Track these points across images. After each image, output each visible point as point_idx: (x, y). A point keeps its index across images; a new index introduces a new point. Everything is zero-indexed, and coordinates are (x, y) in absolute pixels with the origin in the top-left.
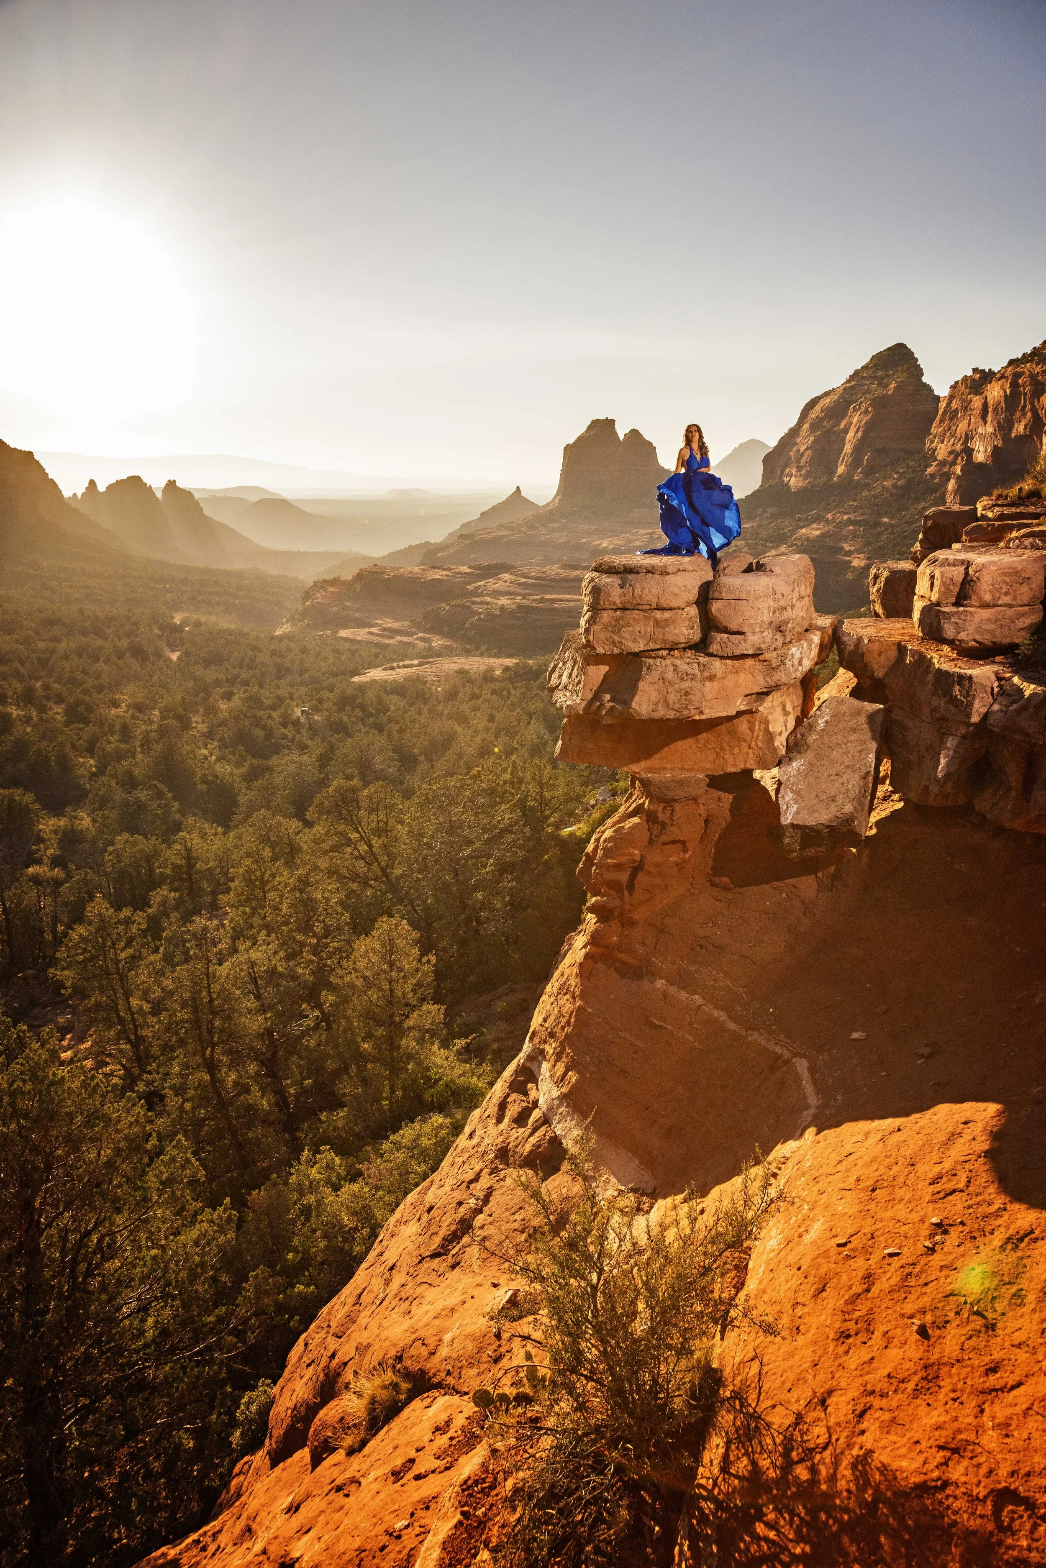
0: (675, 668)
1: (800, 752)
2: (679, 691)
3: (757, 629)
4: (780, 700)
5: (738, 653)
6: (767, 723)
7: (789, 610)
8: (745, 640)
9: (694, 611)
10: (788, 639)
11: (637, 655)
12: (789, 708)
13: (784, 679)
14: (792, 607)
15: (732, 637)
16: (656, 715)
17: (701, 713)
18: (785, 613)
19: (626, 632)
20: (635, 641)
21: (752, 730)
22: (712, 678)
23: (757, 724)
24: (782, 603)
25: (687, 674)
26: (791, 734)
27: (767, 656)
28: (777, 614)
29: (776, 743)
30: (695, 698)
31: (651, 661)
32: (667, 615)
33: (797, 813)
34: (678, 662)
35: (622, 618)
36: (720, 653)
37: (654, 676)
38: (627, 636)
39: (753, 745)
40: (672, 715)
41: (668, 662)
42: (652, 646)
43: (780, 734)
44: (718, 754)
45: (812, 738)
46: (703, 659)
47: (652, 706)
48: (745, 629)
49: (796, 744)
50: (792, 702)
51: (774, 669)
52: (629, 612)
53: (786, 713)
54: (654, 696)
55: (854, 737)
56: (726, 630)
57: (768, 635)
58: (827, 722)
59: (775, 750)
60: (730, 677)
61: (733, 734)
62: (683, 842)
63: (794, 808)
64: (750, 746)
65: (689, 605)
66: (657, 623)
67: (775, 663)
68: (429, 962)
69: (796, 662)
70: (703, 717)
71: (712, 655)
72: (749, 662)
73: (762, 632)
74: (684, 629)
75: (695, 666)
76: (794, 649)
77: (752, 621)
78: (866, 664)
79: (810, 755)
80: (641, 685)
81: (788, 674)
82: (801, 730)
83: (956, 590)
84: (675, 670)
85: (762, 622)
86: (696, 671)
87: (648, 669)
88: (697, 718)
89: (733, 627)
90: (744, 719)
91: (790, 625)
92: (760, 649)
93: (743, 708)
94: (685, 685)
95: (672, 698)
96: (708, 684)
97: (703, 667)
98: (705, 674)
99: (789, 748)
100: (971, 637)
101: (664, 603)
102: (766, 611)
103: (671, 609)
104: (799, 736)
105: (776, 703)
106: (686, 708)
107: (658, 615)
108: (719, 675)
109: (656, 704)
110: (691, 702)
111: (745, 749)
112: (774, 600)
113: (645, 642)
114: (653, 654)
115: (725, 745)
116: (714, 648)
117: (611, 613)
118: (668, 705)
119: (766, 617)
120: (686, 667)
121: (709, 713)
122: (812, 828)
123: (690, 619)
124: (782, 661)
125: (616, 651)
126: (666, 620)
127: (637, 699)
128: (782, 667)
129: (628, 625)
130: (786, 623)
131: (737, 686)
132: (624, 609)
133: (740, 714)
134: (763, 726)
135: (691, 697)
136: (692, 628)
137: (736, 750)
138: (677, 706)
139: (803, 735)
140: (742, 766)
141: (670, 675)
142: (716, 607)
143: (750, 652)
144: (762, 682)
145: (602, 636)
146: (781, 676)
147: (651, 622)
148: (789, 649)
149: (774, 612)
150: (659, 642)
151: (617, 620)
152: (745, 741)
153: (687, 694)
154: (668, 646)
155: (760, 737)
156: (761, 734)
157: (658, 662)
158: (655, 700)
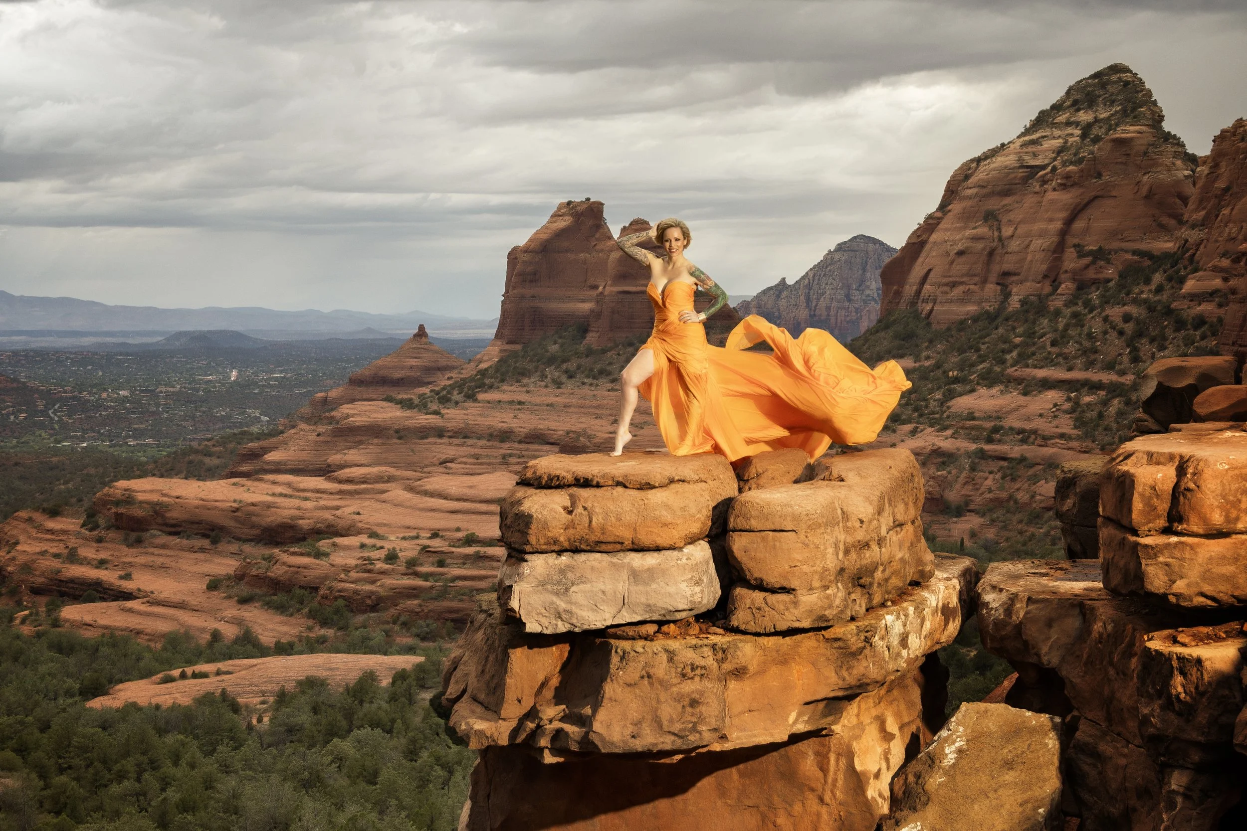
0: (671, 655)
1: (914, 809)
2: (679, 698)
3: (816, 584)
4: (874, 712)
5: (783, 626)
6: (850, 756)
7: (875, 547)
8: (796, 603)
9: (702, 552)
10: (877, 599)
11: (602, 633)
12: (892, 726)
13: (874, 672)
14: (880, 542)
15: (773, 598)
16: (639, 745)
17: (723, 737)
18: (867, 554)
19: (578, 593)
20: (595, 608)
21: (824, 769)
22: (739, 673)
23: (832, 757)
24: (860, 535)
25: (694, 668)
26: (896, 775)
27: (838, 631)
28: (853, 555)
29: (871, 793)
30: (710, 710)
31: (626, 645)
32: (651, 560)
34: (674, 645)
35: (570, 568)
36: (752, 627)
37: (633, 672)
38: (581, 600)
39: (827, 797)
40: (667, 743)
41: (658, 645)
42: (626, 617)
43: (877, 776)
44: (764, 817)
45: (935, 781)
46: (720, 638)
47: (630, 729)
48: (794, 583)
49: (908, 793)
50: (898, 715)
51: (856, 654)
52: (582, 557)
53: (887, 737)
54: (634, 709)
55: (1010, 777)
56: (760, 586)
57: (837, 593)
58: (960, 751)
59: (867, 806)
60: (774, 670)
61: (790, 776)
64: (821, 800)
65: (692, 540)
66: (635, 575)
67: (855, 643)
69: (895, 641)
70: (728, 746)
71: (736, 631)
72: (808, 642)
73: (826, 587)
74: (683, 586)
75: (707, 651)
76: (889, 618)
77: (805, 568)
78: (1026, 643)
79: (931, 813)
80: (609, 689)
81: (880, 662)
82: (914, 766)
83: (1163, 506)
84: (670, 660)
85: (825, 570)
86: (710, 662)
87: (622, 658)
88: (717, 747)
89: (772, 578)
90: (808, 747)
91: (878, 575)
92: (822, 618)
93: (801, 728)
94: (690, 687)
95: (668, 711)
96: (733, 684)
97: (723, 654)
98: (727, 666)
99: (895, 801)
100: (1195, 590)
101: (645, 539)
102: (830, 550)
103: (658, 549)
104: (911, 778)
105: (866, 719)
106: (694, 729)
107: (637, 560)
108: (752, 668)
109: (637, 724)
110: (701, 719)
111: (812, 803)
112: (847, 530)
113: (613, 611)
114: (631, 631)
115: (776, 799)
116: (739, 618)
117: (552, 559)
118: (660, 726)
119: (831, 562)
120: (690, 654)
121: (738, 739)
123: (694, 568)
124: (867, 640)
125: (562, 628)
126: (650, 570)
128: (867, 651)
129: (582, 580)
130: (870, 570)
131: (787, 687)
132: (576, 551)
133: (795, 738)
134: (843, 762)
135: (703, 708)
136: (697, 583)
137: (797, 808)
138: (677, 727)
139: (918, 777)
141: (661, 668)
142: (739, 544)
143: (806, 624)
144: (833, 678)
146: (867, 668)
147: (625, 575)
148: (879, 618)
149: (847, 552)
150: (639, 610)
151: (562, 571)
152: (813, 790)
153: (694, 703)
154: (656, 617)
155: (840, 783)
156: (841, 776)
157: (639, 645)
158: (635, 715)
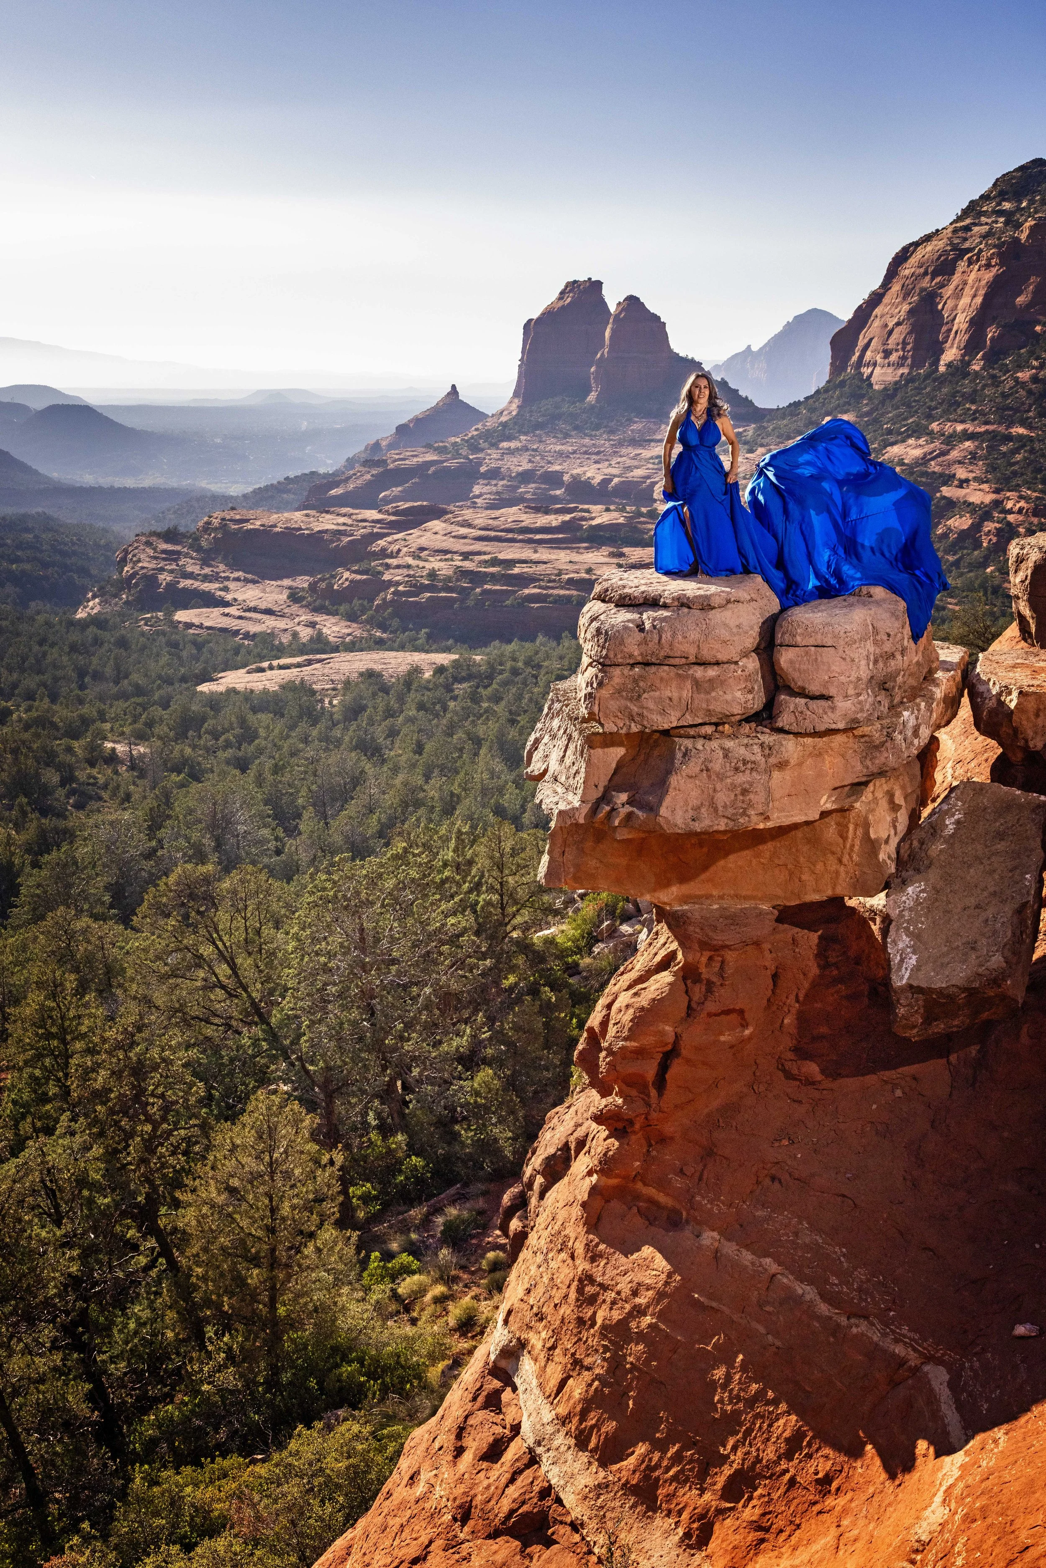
0: (726, 753)
1: (918, 871)
2: (733, 787)
3: (851, 692)
4: (886, 788)
5: (821, 728)
6: (867, 825)
7: (899, 657)
8: (833, 709)
9: (752, 664)
10: (897, 700)
11: (666, 733)
12: (899, 799)
13: (892, 761)
14: (903, 652)
15: (813, 704)
16: (698, 827)
17: (767, 818)
18: (893, 663)
19: (649, 700)
20: (663, 712)
21: (843, 836)
22: (782, 765)
23: (851, 827)
24: (888, 647)
25: (745, 762)
26: (903, 840)
27: (866, 730)
28: (881, 665)
29: (882, 856)
30: (758, 798)
31: (688, 743)
32: (712, 672)
33: (917, 968)
34: (729, 744)
35: (642, 677)
36: (794, 728)
37: (693, 766)
38: (651, 705)
39: (845, 859)
40: (722, 825)
41: (714, 744)
42: (689, 720)
43: (887, 842)
44: (791, 874)
45: (936, 847)
46: (768, 738)
47: (691, 813)
48: (832, 691)
49: (912, 856)
50: (903, 788)
51: (877, 747)
52: (653, 669)
53: (894, 807)
54: (694, 796)
55: (1000, 846)
56: (802, 693)
57: (867, 698)
58: (958, 822)
59: (880, 866)
60: (809, 761)
61: (815, 841)
62: (741, 1012)
63: (913, 960)
64: (840, 861)
65: (745, 655)
66: (697, 684)
67: (878, 737)
68: (332, 1162)
69: (909, 733)
70: (770, 824)
71: (781, 731)
72: (839, 739)
73: (859, 695)
74: (738, 694)
75: (757, 749)
76: (906, 714)
77: (843, 679)
78: (1015, 728)
79: (934, 875)
80: (674, 780)
81: (898, 752)
82: (917, 834)
84: (726, 756)
85: (859, 679)
86: (759, 757)
87: (685, 755)
88: (761, 826)
89: (814, 688)
90: (832, 821)
91: (900, 679)
92: (855, 721)
93: (829, 806)
94: (741, 779)
95: (722, 798)
96: (776, 774)
97: (768, 750)
98: (773, 760)
99: (900, 862)
101: (706, 655)
102: (863, 662)
103: (717, 663)
104: (915, 843)
105: (879, 794)
106: (744, 814)
107: (699, 672)
108: (793, 762)
109: (697, 809)
110: (750, 805)
111: (832, 861)
112: (876, 643)
113: (678, 714)
114: (692, 732)
115: (802, 859)
116: (784, 721)
117: (626, 671)
118: (716, 810)
119: (864, 673)
120: (742, 751)
121: (778, 819)
122: (940, 992)
123: (748, 678)
124: (889, 735)
125: (635, 728)
126: (711, 681)
127: (667, 801)
128: (888, 744)
129: (652, 688)
130: (893, 677)
131: (820, 775)
132: (647, 664)
133: (824, 814)
134: (860, 831)
135: (752, 796)
136: (750, 692)
137: (820, 867)
138: (730, 812)
139: (922, 843)
140: (829, 893)
141: (717, 765)
142: (785, 658)
143: (841, 726)
144: (859, 767)
145: (613, 705)
146: (888, 758)
147: (688, 684)
148: (899, 715)
149: (876, 662)
150: (701, 714)
151: (635, 681)
152: (833, 853)
153: (745, 792)
154: (714, 720)
155: (856, 848)
156: (857, 842)
157: (699, 744)
158: (696, 803)
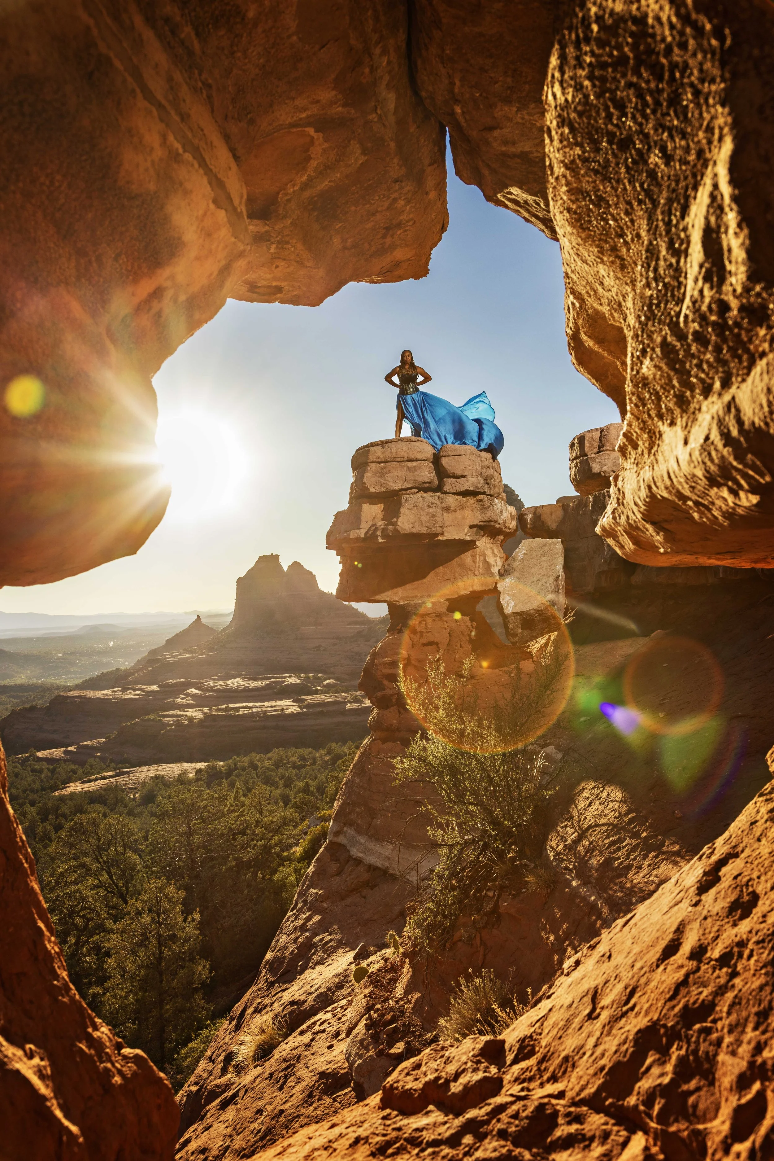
0: (424, 499)
1: (507, 575)
2: (428, 514)
3: (474, 474)
5: (463, 490)
6: (484, 556)
7: (492, 469)
8: (467, 481)
10: (492, 492)
11: (397, 492)
15: (458, 480)
16: (415, 531)
17: (443, 534)
19: (388, 477)
20: (395, 482)
21: (475, 562)
22: (448, 509)
23: (478, 557)
25: (432, 504)
27: (482, 497)
28: (484, 470)
30: (439, 520)
31: (407, 496)
32: (414, 464)
33: (515, 606)
34: (425, 495)
35: (384, 467)
36: (452, 491)
37: (410, 505)
38: (390, 479)
39: (476, 572)
40: (425, 530)
41: (418, 496)
42: (407, 486)
43: (494, 564)
44: (452, 583)
45: (516, 564)
46: (440, 494)
47: (411, 525)
48: (466, 473)
49: (506, 570)
51: (486, 509)
52: (389, 464)
53: (495, 555)
54: (412, 517)
55: (544, 559)
56: (454, 476)
57: (481, 480)
58: (524, 554)
59: (492, 574)
60: (459, 509)
61: (462, 566)
62: (437, 644)
63: (513, 603)
64: (474, 574)
66: (409, 470)
67: (487, 503)
68: (193, 920)
69: (499, 511)
70: (444, 538)
71: (446, 492)
72: (470, 501)
73: (477, 476)
74: (426, 475)
75: (437, 497)
76: (496, 502)
77: (470, 468)
78: (543, 522)
79: (517, 574)
80: (403, 510)
82: (507, 563)
83: (596, 444)
84: (424, 500)
85: (477, 470)
86: (438, 502)
87: (405, 501)
88: (440, 538)
89: (458, 472)
90: (469, 554)
91: (493, 482)
93: (467, 537)
94: (431, 510)
95: (424, 518)
96: (446, 513)
97: (442, 501)
98: (444, 505)
100: (610, 469)
101: (412, 456)
102: (478, 464)
103: (417, 460)
105: (488, 546)
106: (434, 526)
107: (409, 464)
108: (452, 509)
109: (413, 523)
110: (436, 522)
111: (471, 576)
113: (402, 483)
114: (408, 492)
115: (457, 575)
116: (447, 488)
117: (378, 465)
118: (422, 523)
119: (479, 468)
120: (431, 499)
121: (447, 536)
122: (527, 613)
123: (429, 468)
124: (491, 504)
125: (383, 490)
126: (414, 468)
127: (400, 519)
128: (491, 508)
129: (389, 472)
131: (463, 518)
132: (386, 462)
134: (482, 558)
135: (436, 519)
136: (429, 475)
137: (465, 578)
138: (428, 525)
139: (509, 565)
141: (421, 504)
142: (445, 461)
143: (471, 489)
144: (478, 518)
145: (373, 480)
147: (405, 469)
150: (411, 482)
151: (382, 469)
152: (471, 570)
153: (433, 516)
154: (417, 485)
155: (481, 567)
156: (481, 564)
157: (412, 496)
158: (413, 521)
